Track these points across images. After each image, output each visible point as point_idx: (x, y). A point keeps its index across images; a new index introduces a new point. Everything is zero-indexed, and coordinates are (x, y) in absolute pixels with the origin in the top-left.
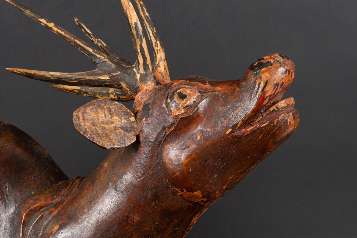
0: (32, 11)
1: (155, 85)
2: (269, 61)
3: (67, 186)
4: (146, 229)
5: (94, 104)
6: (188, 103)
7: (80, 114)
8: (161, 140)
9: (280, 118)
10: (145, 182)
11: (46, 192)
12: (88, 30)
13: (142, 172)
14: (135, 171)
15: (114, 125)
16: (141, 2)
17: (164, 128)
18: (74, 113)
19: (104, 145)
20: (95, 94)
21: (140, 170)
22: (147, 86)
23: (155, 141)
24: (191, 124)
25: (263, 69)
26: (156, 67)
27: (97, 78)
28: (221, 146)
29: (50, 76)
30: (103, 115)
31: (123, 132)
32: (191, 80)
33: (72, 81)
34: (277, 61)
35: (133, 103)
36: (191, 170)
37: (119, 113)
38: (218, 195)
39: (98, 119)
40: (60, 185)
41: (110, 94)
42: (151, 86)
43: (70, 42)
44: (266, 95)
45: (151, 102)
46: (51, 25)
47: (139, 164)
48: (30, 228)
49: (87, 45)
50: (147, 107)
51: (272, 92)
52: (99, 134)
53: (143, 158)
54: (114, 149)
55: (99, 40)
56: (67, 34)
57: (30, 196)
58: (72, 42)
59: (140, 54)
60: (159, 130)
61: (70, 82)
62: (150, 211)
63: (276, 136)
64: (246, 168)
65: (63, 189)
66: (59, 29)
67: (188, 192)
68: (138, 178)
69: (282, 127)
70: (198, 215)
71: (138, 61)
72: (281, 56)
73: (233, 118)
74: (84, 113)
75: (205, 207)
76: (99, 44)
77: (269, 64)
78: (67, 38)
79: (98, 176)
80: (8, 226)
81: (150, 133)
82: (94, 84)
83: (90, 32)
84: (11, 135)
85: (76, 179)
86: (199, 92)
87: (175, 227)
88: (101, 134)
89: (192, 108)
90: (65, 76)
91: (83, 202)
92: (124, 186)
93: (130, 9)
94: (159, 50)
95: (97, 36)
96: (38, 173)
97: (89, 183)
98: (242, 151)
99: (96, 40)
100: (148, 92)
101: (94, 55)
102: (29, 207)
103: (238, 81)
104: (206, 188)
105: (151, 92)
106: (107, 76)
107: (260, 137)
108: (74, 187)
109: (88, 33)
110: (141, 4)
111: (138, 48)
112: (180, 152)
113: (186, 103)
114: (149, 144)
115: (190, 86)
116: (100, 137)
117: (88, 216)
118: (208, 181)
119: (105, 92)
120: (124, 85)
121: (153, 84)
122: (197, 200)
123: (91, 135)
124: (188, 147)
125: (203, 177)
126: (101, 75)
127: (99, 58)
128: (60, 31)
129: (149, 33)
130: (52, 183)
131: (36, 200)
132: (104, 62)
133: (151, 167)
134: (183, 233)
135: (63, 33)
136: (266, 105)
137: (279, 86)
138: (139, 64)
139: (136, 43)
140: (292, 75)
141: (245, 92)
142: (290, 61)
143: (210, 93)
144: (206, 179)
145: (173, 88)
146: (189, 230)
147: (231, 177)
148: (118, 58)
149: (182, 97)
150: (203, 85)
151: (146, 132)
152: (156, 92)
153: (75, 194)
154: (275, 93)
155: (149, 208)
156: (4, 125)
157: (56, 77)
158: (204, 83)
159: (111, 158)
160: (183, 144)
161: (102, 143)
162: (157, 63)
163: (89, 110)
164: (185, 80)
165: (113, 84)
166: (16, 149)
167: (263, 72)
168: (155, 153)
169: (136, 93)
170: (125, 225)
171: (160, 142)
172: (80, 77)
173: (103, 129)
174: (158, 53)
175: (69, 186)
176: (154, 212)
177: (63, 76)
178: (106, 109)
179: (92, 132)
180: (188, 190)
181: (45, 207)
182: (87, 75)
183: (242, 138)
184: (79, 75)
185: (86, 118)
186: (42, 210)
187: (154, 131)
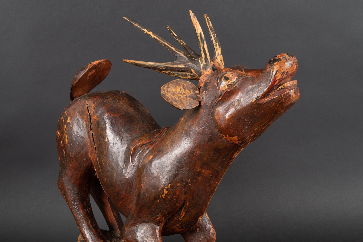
0: (139, 24)
1: (212, 71)
2: (280, 58)
3: (159, 132)
4: (205, 159)
5: (174, 83)
6: (230, 83)
7: (165, 88)
8: (214, 105)
9: (286, 93)
10: (204, 130)
11: (146, 136)
12: (175, 34)
13: (202, 124)
14: (198, 124)
15: (185, 95)
16: (208, 17)
17: (215, 98)
18: (162, 88)
19: (179, 107)
20: (179, 75)
22: (207, 72)
23: (210, 105)
24: (232, 95)
25: (276, 63)
26: (215, 59)
27: (177, 66)
28: (249, 109)
29: (148, 65)
30: (179, 89)
31: (191, 99)
32: (233, 68)
33: (161, 68)
34: (284, 58)
35: (198, 82)
36: (231, 123)
37: (189, 88)
38: (249, 140)
39: (176, 92)
40: (155, 131)
41: (187, 75)
42: (209, 72)
43: (161, 44)
44: (277, 79)
45: (208, 82)
46: (150, 33)
47: (201, 119)
48: (136, 157)
49: (172, 45)
50: (206, 85)
51: (280, 77)
52: (176, 100)
53: (203, 115)
54: (185, 110)
55: (182, 41)
56: (160, 39)
57: (136, 138)
58: (163, 43)
59: (203, 52)
60: (213, 99)
61: (160, 68)
62: (207, 148)
63: (283, 104)
64: (266, 123)
65: (156, 134)
66: (155, 35)
67: (230, 137)
68: (200, 128)
69: (287, 99)
70: (237, 152)
71: (202, 56)
72: (288, 55)
73: (257, 93)
74: (167, 87)
75: (241, 147)
76: (182, 44)
77: (280, 60)
78: (160, 41)
79: (177, 127)
81: (207, 100)
82: (175, 70)
83: (176, 36)
84: (126, 100)
85: (165, 128)
86: (238, 76)
87: (223, 159)
88: (178, 100)
89: (232, 86)
90: (158, 65)
91: (168, 142)
93: (197, 25)
94: (217, 49)
95: (180, 39)
96: (142, 124)
97: (172, 130)
98: (262, 113)
99: (180, 40)
100: (207, 75)
101: (176, 52)
102: (136, 145)
103: (262, 69)
104: (240, 135)
105: (209, 76)
106: (183, 65)
107: (273, 104)
108: (163, 133)
109: (175, 36)
110: (207, 19)
111: (202, 48)
112: (225, 112)
113: (229, 83)
114: (207, 107)
115: (232, 73)
116: (177, 102)
118: (242, 131)
119: (185, 74)
120: (193, 71)
121: (211, 71)
122: (235, 142)
123: (171, 101)
124: (229, 109)
125: (239, 128)
126: (179, 64)
127: (179, 54)
128: (155, 37)
129: (212, 38)
130: (150, 130)
131: (140, 140)
132: (181, 56)
133: (207, 121)
134: (229, 163)
135: (157, 38)
136: (276, 85)
137: (285, 74)
138: (202, 58)
139: (200, 45)
140: (294, 67)
141: (264, 77)
142: (293, 58)
143: (244, 77)
144: (240, 129)
145: (222, 73)
146: (232, 161)
147: (257, 129)
148: (192, 53)
149: (227, 79)
150: (240, 72)
151: (205, 100)
152: (212, 75)
153: (163, 137)
154: (282, 78)
155: (207, 146)
156: (122, 93)
157: (152, 66)
158: (241, 70)
159: (185, 116)
160: (227, 108)
161: (178, 106)
162: (216, 56)
163: (171, 86)
164: (230, 69)
165: (186, 70)
166: (128, 108)
167: (275, 65)
168: (210, 113)
169: (200, 76)
170: (192, 156)
171: (213, 106)
172: (166, 65)
173: (179, 97)
174: (216, 50)
175: (160, 132)
176: (209, 149)
177: (156, 65)
178: (181, 86)
179: (172, 99)
180: (230, 136)
181: (145, 144)
182: (171, 64)
183: (262, 105)
184: (166, 64)
185: (169, 91)
186: (143, 146)
187: (209, 99)
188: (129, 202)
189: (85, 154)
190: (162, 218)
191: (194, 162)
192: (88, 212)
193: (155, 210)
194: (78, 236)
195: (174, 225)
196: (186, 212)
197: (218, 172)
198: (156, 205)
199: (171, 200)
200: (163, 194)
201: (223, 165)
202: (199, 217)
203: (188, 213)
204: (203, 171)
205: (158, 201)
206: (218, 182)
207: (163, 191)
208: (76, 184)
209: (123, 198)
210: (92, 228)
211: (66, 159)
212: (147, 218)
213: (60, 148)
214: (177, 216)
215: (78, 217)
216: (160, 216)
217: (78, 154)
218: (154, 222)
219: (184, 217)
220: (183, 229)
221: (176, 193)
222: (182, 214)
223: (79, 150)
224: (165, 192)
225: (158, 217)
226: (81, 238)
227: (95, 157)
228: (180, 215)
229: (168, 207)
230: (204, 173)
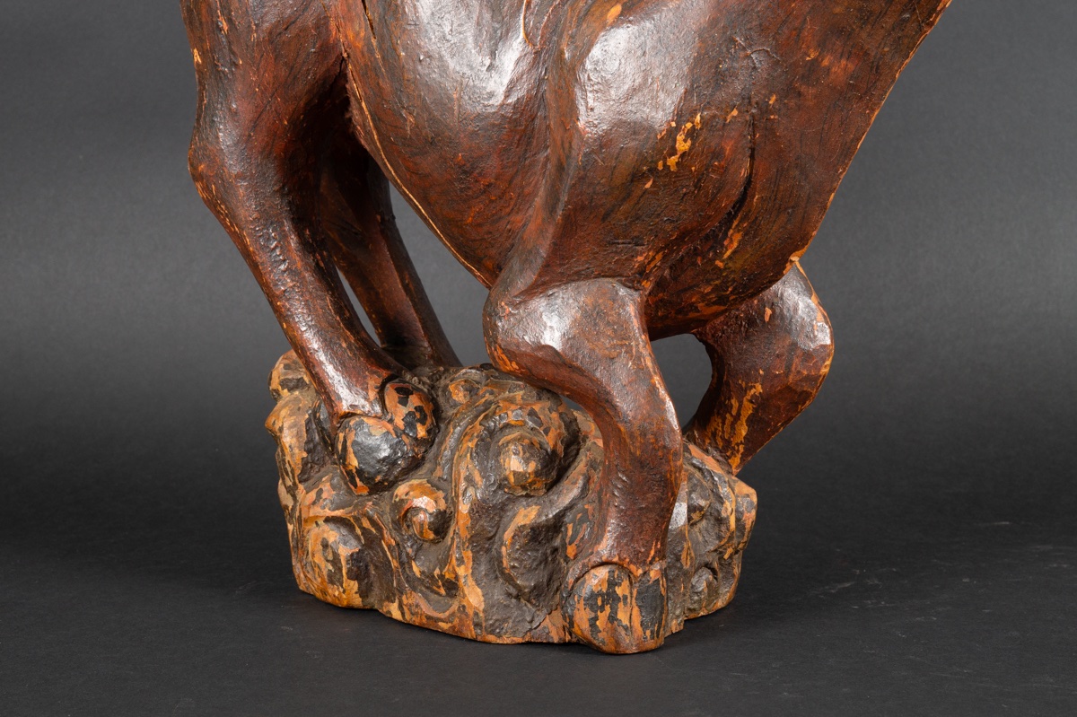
48: (543, 18)
188: (512, 203)
189: (317, 26)
190: (654, 258)
191: (797, 24)
192: (322, 265)
193: (631, 222)
194: (272, 366)
195: (691, 288)
196: (746, 234)
197: (877, 68)
198: (638, 203)
199: (699, 180)
200: (673, 152)
201: (899, 38)
202: (790, 254)
203: (755, 237)
204: (826, 63)
205: (648, 185)
206: (873, 110)
207: (675, 140)
208: (270, 153)
209: (489, 185)
210: (339, 324)
211: (234, 53)
212: (595, 258)
213: (204, 11)
214: (709, 250)
215: (283, 285)
216: (649, 251)
217: (286, 29)
218: (621, 275)
219: (734, 252)
220: (723, 308)
221: (722, 149)
222: (731, 241)
223: (289, 11)
224: (682, 145)
225: (639, 253)
226: (286, 374)
227: (362, 34)
228: (722, 246)
229: (685, 211)
230: (828, 70)
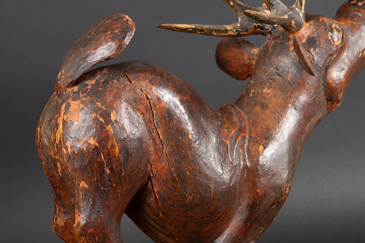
8: (326, 65)
10: (315, 100)
13: (314, 92)
14: (308, 92)
17: (329, 56)
21: (312, 91)
23: (323, 66)
45: (315, 35)
47: (311, 86)
48: (233, 153)
50: (312, 40)
53: (314, 80)
60: (326, 57)
65: (231, 117)
68: (311, 98)
73: (362, 45)
79: (267, 101)
80: (216, 154)
81: (319, 60)
91: (270, 123)
92: (301, 105)
100: (307, 27)
102: (228, 136)
105: (312, 28)
106: (286, 15)
112: (339, 73)
114: (319, 69)
117: (281, 134)
124: (343, 69)
131: (227, 128)
133: (319, 87)
145: (327, 24)
151: (316, 59)
153: (247, 119)
160: (339, 67)
168: (321, 76)
171: (325, 67)
175: (235, 114)
181: (236, 133)
187: (322, 58)
188: (224, 221)
198: (269, 213)
200: (285, 194)
205: (274, 206)
207: (286, 191)
211: (111, 182)
212: (252, 235)
217: (135, 169)
223: (137, 162)
227: (167, 167)
